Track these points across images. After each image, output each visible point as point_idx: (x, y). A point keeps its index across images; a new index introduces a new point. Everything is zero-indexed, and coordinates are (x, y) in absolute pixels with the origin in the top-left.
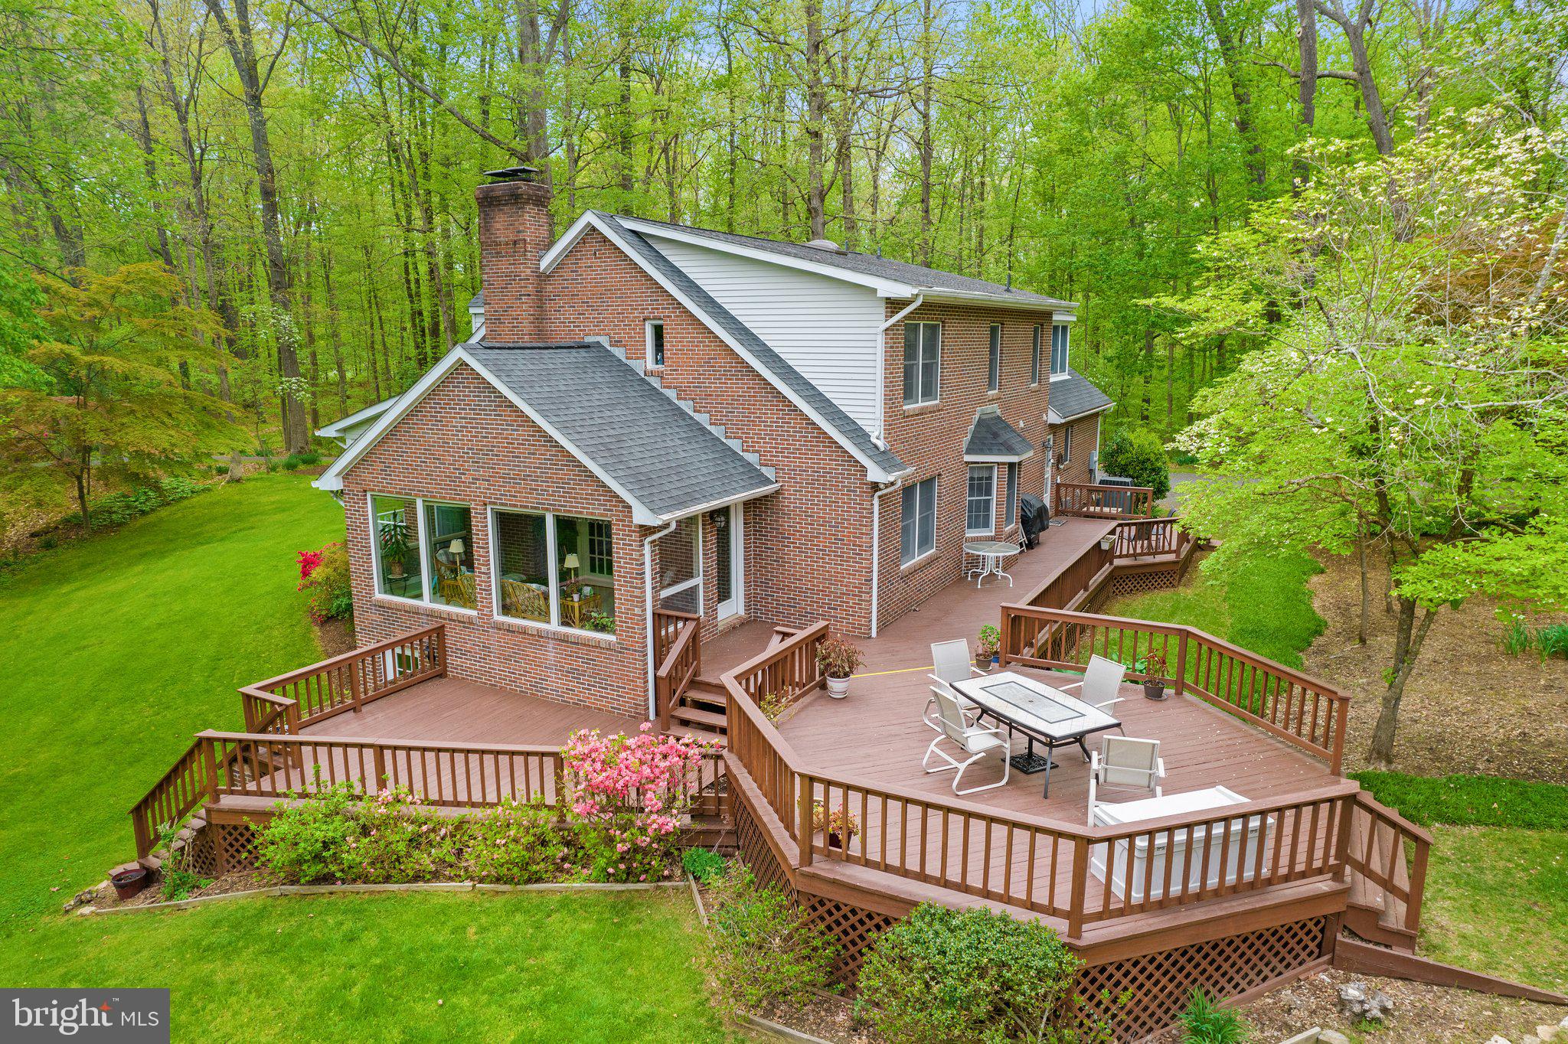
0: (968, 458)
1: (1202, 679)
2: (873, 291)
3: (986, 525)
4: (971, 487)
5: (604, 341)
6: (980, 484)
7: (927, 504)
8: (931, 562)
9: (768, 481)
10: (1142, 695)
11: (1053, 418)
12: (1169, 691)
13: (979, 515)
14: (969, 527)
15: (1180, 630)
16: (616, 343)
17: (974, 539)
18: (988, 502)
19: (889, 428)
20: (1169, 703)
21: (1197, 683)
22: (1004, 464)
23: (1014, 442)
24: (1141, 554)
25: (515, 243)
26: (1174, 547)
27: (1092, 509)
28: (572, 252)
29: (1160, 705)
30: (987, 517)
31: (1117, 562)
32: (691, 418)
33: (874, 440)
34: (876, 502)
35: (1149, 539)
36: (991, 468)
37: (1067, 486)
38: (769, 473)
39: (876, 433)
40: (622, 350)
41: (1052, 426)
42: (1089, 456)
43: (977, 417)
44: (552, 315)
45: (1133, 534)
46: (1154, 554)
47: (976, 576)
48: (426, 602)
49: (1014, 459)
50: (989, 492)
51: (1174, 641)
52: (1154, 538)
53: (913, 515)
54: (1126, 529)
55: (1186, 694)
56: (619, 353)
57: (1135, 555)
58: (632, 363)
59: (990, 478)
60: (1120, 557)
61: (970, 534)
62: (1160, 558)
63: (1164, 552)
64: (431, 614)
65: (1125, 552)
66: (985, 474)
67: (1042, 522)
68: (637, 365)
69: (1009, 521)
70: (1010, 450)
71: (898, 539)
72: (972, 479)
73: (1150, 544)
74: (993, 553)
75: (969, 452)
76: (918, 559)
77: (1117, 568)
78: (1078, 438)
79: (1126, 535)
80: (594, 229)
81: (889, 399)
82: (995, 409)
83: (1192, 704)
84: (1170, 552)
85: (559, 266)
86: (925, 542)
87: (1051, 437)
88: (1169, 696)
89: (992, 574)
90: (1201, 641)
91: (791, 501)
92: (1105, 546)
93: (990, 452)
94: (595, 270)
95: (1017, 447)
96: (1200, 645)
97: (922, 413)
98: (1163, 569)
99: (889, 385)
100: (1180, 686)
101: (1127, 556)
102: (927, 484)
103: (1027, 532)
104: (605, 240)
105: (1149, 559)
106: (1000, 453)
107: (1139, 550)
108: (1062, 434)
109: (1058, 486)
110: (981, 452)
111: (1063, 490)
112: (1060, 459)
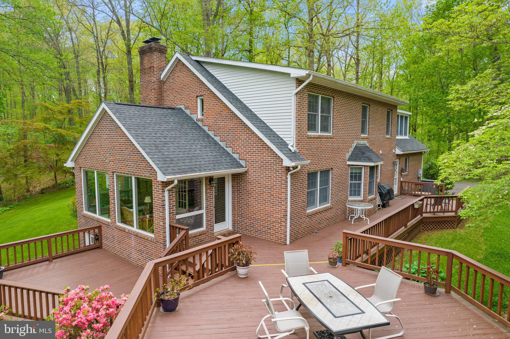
0: (349, 163)
1: (463, 285)
2: (288, 75)
3: (359, 195)
4: (351, 177)
5: (182, 107)
6: (356, 176)
7: (325, 182)
8: (326, 210)
9: (242, 166)
10: (423, 291)
11: (398, 151)
12: (441, 290)
13: (355, 191)
14: (351, 195)
15: (448, 253)
16: (187, 108)
17: (352, 201)
18: (360, 184)
19: (298, 142)
20: (440, 298)
21: (459, 287)
22: (367, 166)
23: (373, 157)
24: (436, 212)
25: (150, 68)
26: (454, 209)
27: (417, 193)
28: (172, 71)
29: (434, 299)
30: (359, 191)
31: (424, 215)
32: (213, 139)
33: (290, 147)
34: (289, 177)
35: (441, 205)
36: (361, 168)
37: (405, 182)
38: (243, 163)
39: (292, 144)
40: (189, 110)
41: (398, 155)
42: (418, 172)
43: (355, 145)
44: (166, 98)
45: (433, 202)
46: (444, 212)
47: (352, 218)
48: (97, 216)
49: (372, 164)
50: (360, 179)
51: (444, 259)
52: (443, 205)
53: (315, 186)
54: (429, 200)
55: (452, 293)
56: (188, 112)
57: (434, 212)
58: (192, 116)
59: (361, 173)
60: (426, 212)
61: (351, 198)
62: (447, 214)
63: (448, 212)
64: (98, 221)
65: (428, 210)
66: (358, 171)
67: (390, 196)
68: (194, 117)
69: (370, 192)
70: (370, 160)
71: (304, 197)
72: (352, 173)
73: (442, 207)
74: (360, 207)
75: (349, 160)
76: (319, 207)
77: (424, 218)
78: (411, 162)
79: (429, 203)
80: (180, 60)
81: (299, 128)
82: (365, 142)
83: (456, 301)
84: (452, 211)
85: (168, 77)
86: (324, 199)
87: (398, 160)
88: (440, 293)
89: (360, 218)
90: (462, 261)
91: (251, 176)
92: (416, 206)
93: (360, 160)
94: (180, 77)
95: (374, 159)
96: (461, 264)
97: (319, 137)
98: (448, 219)
99: (298, 121)
100: (449, 289)
101: (430, 212)
102: (325, 173)
103: (382, 200)
104: (184, 64)
105: (441, 215)
106: (365, 161)
107: (436, 210)
108: (403, 159)
109: (402, 182)
110: (355, 160)
111: (404, 184)
112: (402, 171)
